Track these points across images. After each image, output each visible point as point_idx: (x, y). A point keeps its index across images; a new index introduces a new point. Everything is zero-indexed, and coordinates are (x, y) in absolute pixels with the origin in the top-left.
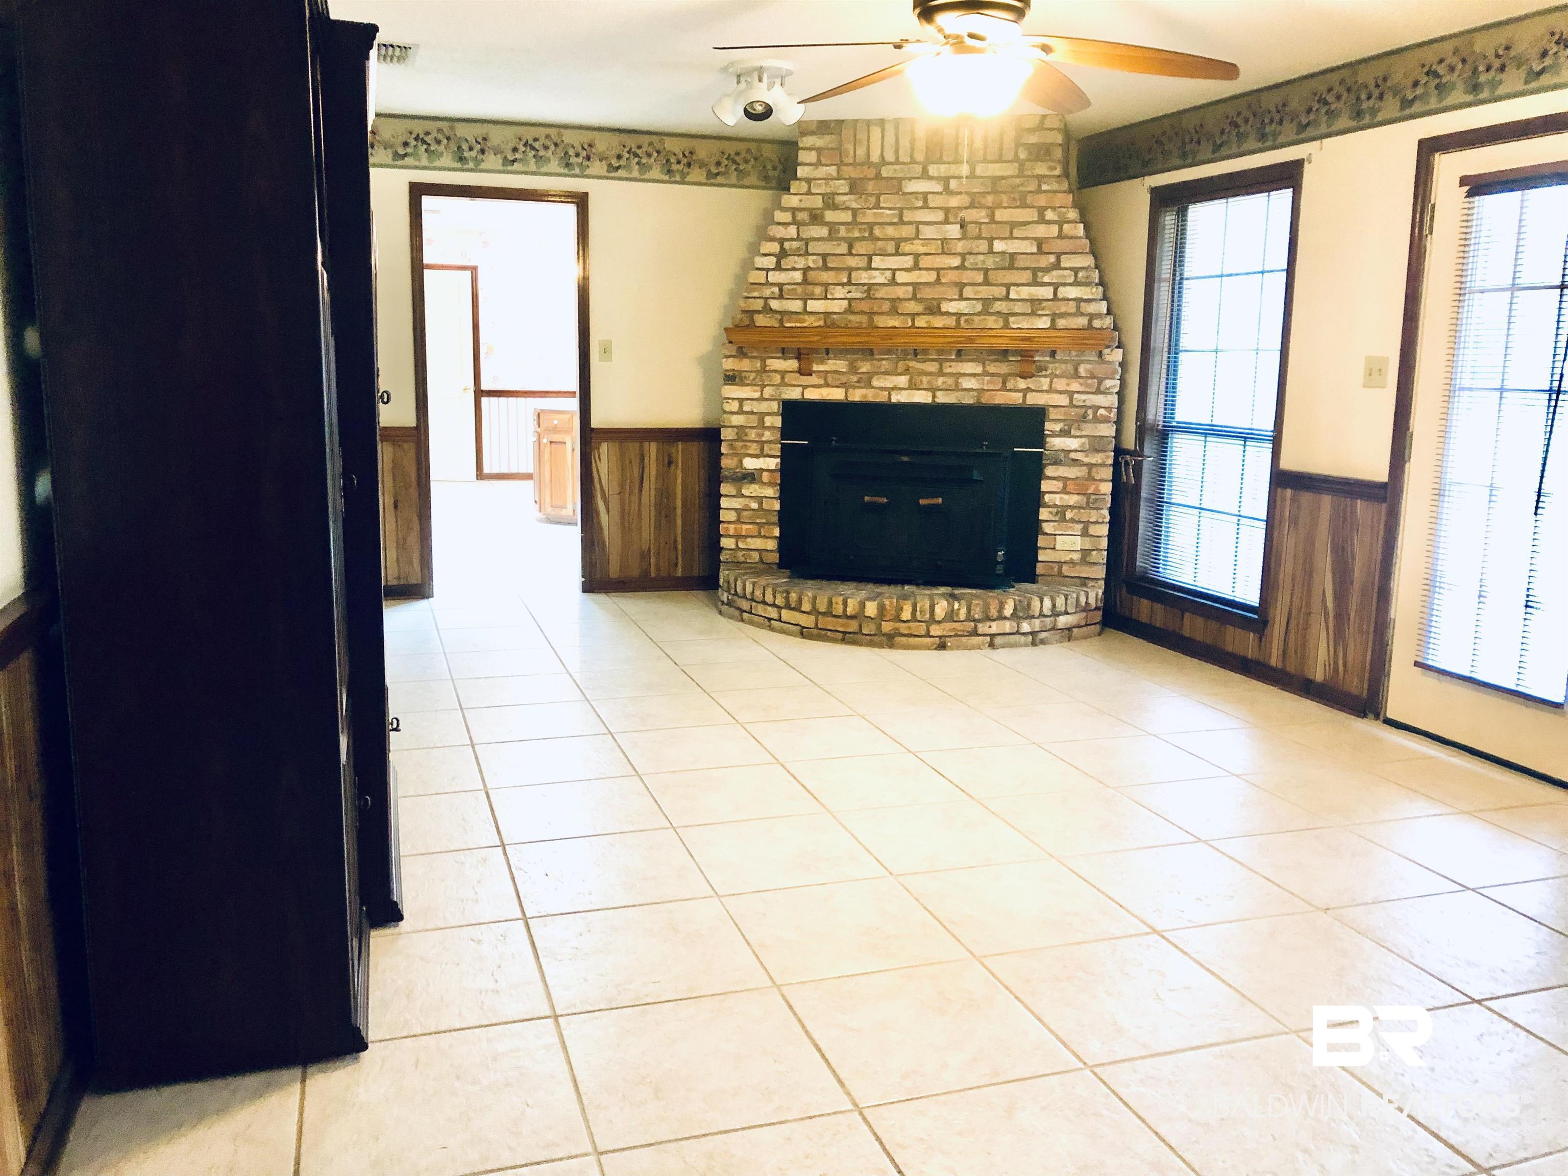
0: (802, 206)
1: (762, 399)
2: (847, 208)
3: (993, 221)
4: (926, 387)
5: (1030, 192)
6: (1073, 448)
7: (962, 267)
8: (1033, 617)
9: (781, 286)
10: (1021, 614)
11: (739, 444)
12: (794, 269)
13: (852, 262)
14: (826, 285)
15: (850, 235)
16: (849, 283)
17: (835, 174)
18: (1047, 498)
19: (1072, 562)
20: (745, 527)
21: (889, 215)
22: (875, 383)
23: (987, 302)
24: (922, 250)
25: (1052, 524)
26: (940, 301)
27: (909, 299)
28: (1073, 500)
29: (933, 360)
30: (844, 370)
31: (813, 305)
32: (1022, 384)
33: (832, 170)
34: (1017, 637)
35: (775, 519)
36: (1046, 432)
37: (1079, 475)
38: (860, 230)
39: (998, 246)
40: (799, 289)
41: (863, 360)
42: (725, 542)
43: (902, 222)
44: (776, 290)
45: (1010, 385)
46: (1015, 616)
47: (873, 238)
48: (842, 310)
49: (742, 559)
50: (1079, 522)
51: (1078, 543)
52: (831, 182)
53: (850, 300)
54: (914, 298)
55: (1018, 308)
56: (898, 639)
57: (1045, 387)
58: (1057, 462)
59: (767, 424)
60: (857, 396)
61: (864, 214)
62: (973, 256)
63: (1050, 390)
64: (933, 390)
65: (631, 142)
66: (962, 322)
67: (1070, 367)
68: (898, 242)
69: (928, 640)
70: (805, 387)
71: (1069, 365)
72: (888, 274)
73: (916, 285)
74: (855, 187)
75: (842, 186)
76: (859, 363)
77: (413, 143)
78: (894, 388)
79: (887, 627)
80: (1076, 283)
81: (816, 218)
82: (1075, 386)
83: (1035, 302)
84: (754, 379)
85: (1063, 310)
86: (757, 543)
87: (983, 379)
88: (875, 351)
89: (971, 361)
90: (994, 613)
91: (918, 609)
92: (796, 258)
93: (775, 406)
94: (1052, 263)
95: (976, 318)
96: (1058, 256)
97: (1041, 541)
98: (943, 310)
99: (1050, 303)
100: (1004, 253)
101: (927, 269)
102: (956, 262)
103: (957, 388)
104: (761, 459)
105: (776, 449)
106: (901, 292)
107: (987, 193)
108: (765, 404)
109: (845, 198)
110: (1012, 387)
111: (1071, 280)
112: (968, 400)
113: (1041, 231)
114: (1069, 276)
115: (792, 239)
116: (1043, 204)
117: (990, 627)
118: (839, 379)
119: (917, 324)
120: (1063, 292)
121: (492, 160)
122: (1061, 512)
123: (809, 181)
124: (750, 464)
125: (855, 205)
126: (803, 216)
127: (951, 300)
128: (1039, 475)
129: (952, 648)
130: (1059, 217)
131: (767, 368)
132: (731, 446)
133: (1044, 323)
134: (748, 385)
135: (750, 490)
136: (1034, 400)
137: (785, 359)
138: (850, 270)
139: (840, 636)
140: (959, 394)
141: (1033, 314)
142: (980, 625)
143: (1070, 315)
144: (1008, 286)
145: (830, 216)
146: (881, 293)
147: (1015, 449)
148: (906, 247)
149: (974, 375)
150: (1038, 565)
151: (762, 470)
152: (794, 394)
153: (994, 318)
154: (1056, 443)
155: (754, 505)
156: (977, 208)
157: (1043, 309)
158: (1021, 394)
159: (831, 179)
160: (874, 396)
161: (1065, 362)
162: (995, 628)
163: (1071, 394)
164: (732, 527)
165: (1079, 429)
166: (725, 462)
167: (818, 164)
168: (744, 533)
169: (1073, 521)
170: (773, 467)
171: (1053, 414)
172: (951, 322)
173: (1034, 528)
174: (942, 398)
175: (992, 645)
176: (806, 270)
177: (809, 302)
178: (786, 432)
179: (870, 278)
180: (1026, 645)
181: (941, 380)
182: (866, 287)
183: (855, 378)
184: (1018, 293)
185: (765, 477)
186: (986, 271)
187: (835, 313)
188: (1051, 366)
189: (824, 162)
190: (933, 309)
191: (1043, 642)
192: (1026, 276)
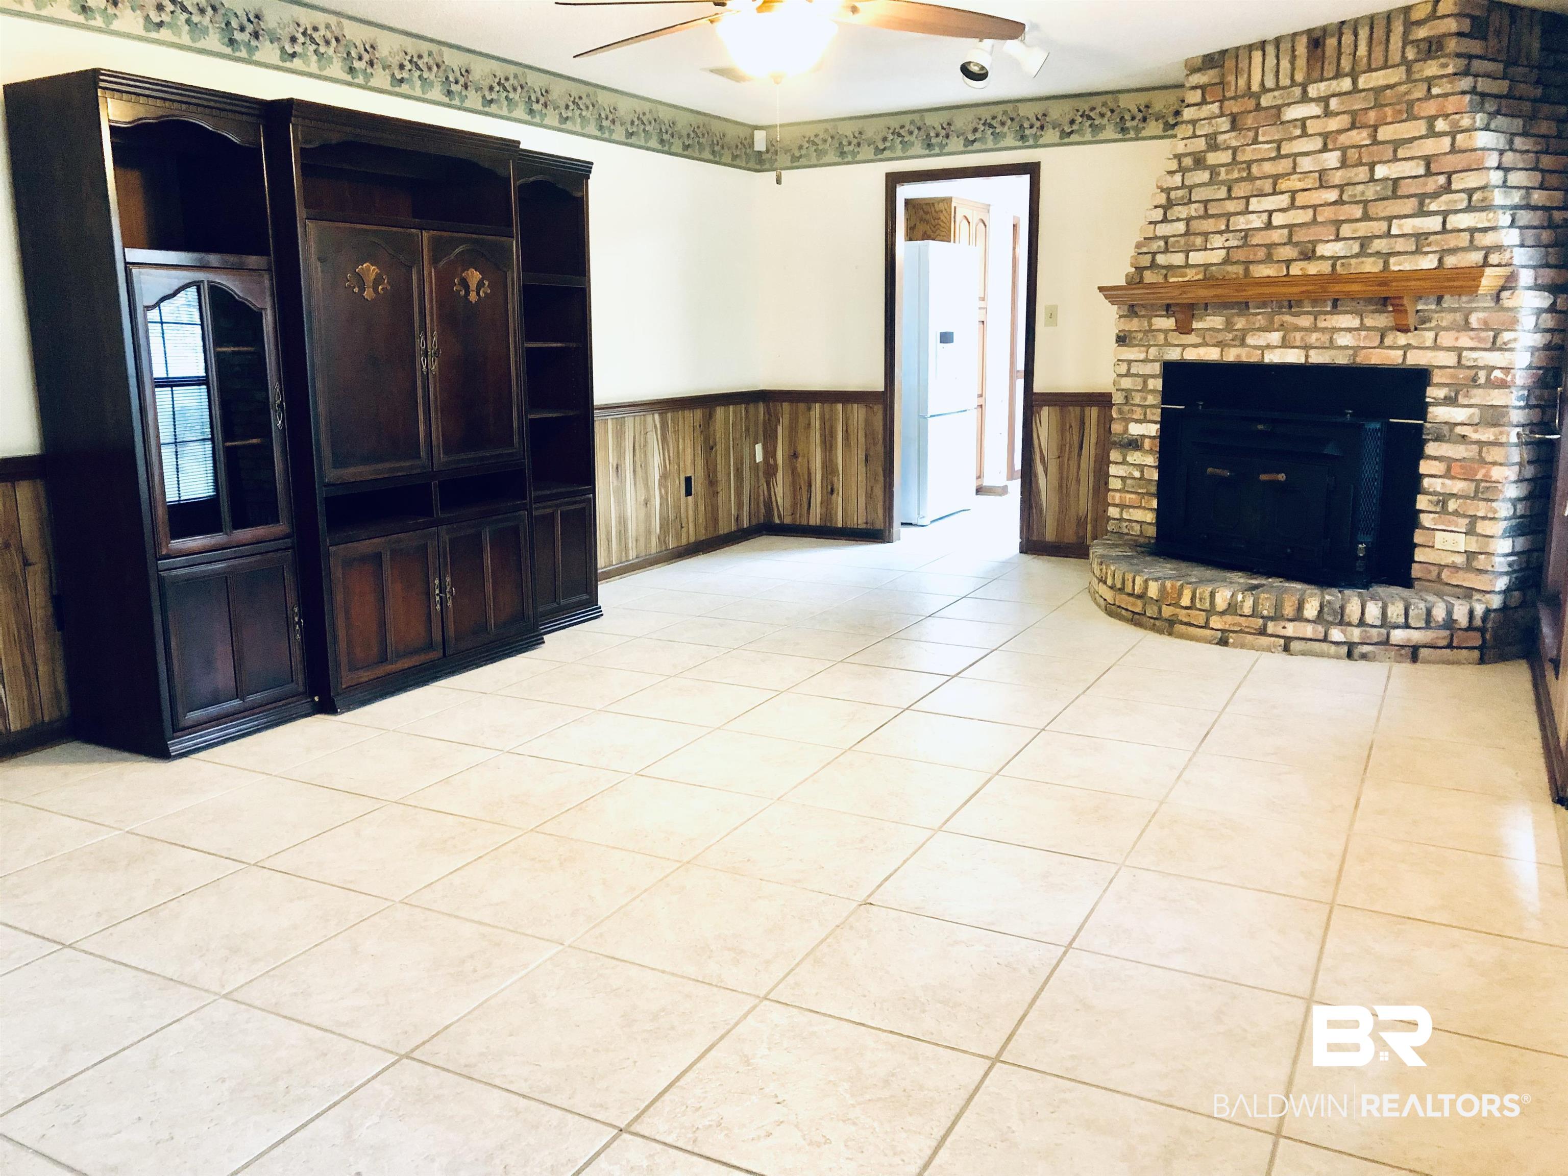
0: (1188, 151)
1: (1145, 361)
2: (1228, 148)
3: (1375, 142)
4: (1298, 344)
5: (1418, 99)
6: (1459, 420)
7: (1339, 202)
8: (1349, 624)
9: (1166, 239)
10: (1330, 619)
11: (1126, 408)
12: (1178, 220)
13: (1231, 206)
14: (1206, 235)
15: (1230, 177)
16: (1227, 230)
17: (1217, 111)
18: (1426, 482)
19: (1455, 567)
20: (1128, 496)
21: (1267, 150)
22: (1250, 341)
23: (1365, 242)
24: (1299, 185)
25: (1432, 515)
26: (1314, 243)
27: (1285, 244)
28: (1457, 486)
29: (1308, 313)
30: (1221, 327)
31: (1196, 258)
32: (1402, 339)
33: (1215, 108)
34: (1324, 646)
35: (1153, 489)
36: (1428, 400)
37: (1465, 455)
38: (1239, 172)
39: (1381, 171)
40: (1182, 240)
41: (1239, 315)
42: (1113, 512)
43: (1279, 156)
44: (1162, 243)
45: (1388, 341)
46: (1320, 618)
47: (1250, 178)
48: (1220, 261)
49: (1125, 531)
50: (1465, 516)
51: (1461, 543)
52: (1214, 121)
53: (1228, 248)
54: (1289, 242)
55: (1400, 245)
56: (1179, 628)
57: (1429, 343)
58: (1438, 439)
59: (1151, 387)
60: (1232, 355)
61: (1244, 151)
62: (1351, 187)
63: (1436, 347)
64: (1307, 348)
65: (1084, 106)
66: (1338, 267)
67: (1459, 317)
68: (1276, 178)
69: (1208, 632)
70: (1184, 347)
71: (1458, 314)
72: (1265, 216)
73: (1291, 227)
74: (1235, 125)
75: (1224, 124)
76: (1236, 319)
77: (890, 137)
78: (1268, 346)
79: (1167, 611)
80: (1470, 208)
81: (1199, 162)
82: (1465, 341)
83: (1420, 237)
84: (1141, 340)
85: (1452, 244)
86: (1138, 515)
87: (1359, 335)
88: (1250, 305)
89: (1346, 312)
90: (1289, 610)
91: (1198, 595)
92: (1180, 207)
93: (1157, 368)
94: (1441, 187)
95: (1353, 261)
96: (1449, 175)
97: (1419, 537)
98: (1318, 254)
99: (1438, 237)
100: (1386, 179)
101: (1303, 208)
102: (1332, 195)
103: (1331, 346)
104: (1144, 424)
105: (1156, 415)
106: (1277, 236)
107: (1368, 109)
108: (1150, 365)
109: (1227, 136)
110: (1391, 344)
111: (1464, 205)
112: (1342, 359)
113: (1430, 147)
114: (1462, 200)
115: (1177, 188)
116: (1433, 112)
117: (1284, 628)
118: (1216, 337)
119: (1291, 273)
120: (1455, 221)
121: (955, 143)
122: (1443, 499)
123: (1194, 122)
124: (1135, 429)
125: (1234, 143)
126: (1188, 162)
127: (1328, 241)
128: (1419, 454)
129: (1234, 646)
130: (1451, 127)
131: (1153, 328)
132: (1120, 412)
133: (1428, 262)
134: (1136, 346)
135: (1134, 457)
136: (1416, 359)
137: (1168, 317)
138: (1229, 215)
139: (1130, 615)
140: (1333, 352)
141: (1418, 251)
142: (1270, 625)
143: (1463, 249)
144: (1390, 219)
145: (1213, 158)
146: (1256, 240)
147: (1391, 420)
148: (1283, 185)
149: (1349, 330)
150: (1414, 565)
151: (1143, 436)
152: (1174, 355)
153: (1372, 259)
154: (1438, 413)
155: (1137, 474)
156: (1358, 128)
157: (1429, 245)
158: (1401, 352)
159: (1215, 118)
160: (1248, 355)
161: (1453, 310)
162: (1291, 629)
163: (1459, 351)
164: (1117, 495)
165: (1467, 396)
166: (1116, 428)
167: (1204, 102)
168: (1127, 503)
169: (1456, 513)
170: (1154, 434)
171: (1437, 377)
172: (1325, 267)
173: (1411, 519)
174: (1317, 358)
175: (1286, 649)
176: (1188, 220)
177: (1191, 254)
178: (1167, 395)
179: (1248, 223)
180: (1338, 657)
181: (1314, 336)
182: (1243, 234)
183: (1230, 336)
184: (1400, 227)
185: (1147, 444)
186: (1365, 203)
187: (1215, 264)
188: (1436, 316)
189: (1208, 100)
190: (1308, 255)
191: (1364, 657)
192: (1410, 205)
